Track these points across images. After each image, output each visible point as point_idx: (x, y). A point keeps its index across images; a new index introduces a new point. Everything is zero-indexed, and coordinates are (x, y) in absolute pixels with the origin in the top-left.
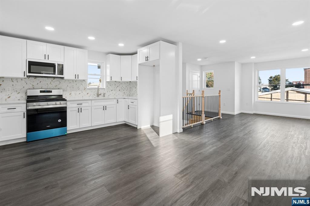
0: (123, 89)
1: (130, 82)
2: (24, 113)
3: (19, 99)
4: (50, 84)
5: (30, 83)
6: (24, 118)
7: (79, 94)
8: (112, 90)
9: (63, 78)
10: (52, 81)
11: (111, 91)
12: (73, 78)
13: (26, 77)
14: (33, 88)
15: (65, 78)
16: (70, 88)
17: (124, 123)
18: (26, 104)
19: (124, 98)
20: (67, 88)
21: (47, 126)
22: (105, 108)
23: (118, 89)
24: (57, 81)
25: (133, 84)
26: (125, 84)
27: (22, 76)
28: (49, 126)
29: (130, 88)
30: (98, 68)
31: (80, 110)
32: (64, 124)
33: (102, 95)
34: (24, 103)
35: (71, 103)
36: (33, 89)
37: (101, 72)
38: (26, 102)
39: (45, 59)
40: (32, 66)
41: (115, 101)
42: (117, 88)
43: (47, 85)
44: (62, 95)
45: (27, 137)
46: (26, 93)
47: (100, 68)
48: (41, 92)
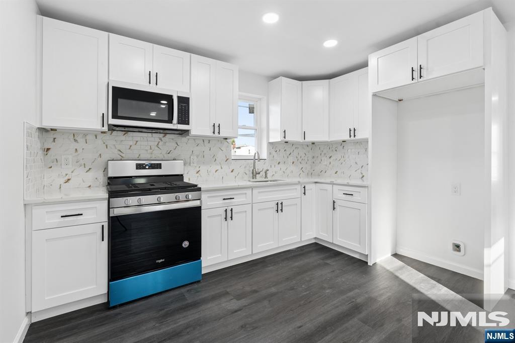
0: (300, 160)
1: (313, 143)
2: (103, 226)
3: (90, 186)
4: (157, 148)
5: (114, 145)
6: (103, 240)
7: (216, 171)
8: (279, 163)
9: (186, 132)
10: (161, 140)
11: (277, 165)
12: (209, 133)
13: (106, 128)
14: (120, 157)
15: (193, 132)
16: (197, 157)
17: (314, 241)
18: (106, 202)
19: (316, 183)
20: (192, 157)
21: (157, 261)
22: (279, 207)
23: (291, 159)
24: (172, 140)
25: (322, 149)
26: (303, 148)
27: (97, 125)
28: (161, 260)
29: (313, 157)
30: (250, 113)
31: (228, 215)
32: (195, 253)
33: (263, 173)
34: (103, 199)
35: (209, 197)
36: (121, 160)
37: (256, 121)
38: (107, 196)
39: (150, 83)
40: (120, 101)
41: (299, 188)
42: (289, 158)
43: (150, 151)
44: (182, 175)
45: (108, 292)
46: (106, 169)
47: (253, 113)
48: (139, 167)
